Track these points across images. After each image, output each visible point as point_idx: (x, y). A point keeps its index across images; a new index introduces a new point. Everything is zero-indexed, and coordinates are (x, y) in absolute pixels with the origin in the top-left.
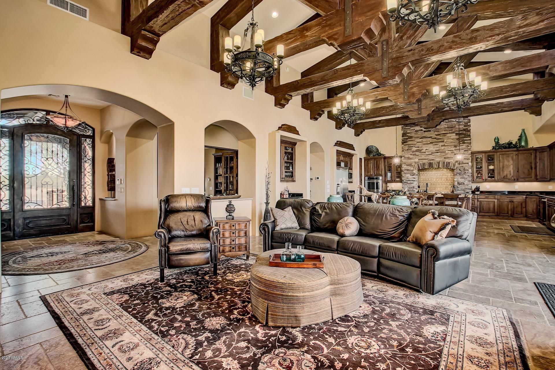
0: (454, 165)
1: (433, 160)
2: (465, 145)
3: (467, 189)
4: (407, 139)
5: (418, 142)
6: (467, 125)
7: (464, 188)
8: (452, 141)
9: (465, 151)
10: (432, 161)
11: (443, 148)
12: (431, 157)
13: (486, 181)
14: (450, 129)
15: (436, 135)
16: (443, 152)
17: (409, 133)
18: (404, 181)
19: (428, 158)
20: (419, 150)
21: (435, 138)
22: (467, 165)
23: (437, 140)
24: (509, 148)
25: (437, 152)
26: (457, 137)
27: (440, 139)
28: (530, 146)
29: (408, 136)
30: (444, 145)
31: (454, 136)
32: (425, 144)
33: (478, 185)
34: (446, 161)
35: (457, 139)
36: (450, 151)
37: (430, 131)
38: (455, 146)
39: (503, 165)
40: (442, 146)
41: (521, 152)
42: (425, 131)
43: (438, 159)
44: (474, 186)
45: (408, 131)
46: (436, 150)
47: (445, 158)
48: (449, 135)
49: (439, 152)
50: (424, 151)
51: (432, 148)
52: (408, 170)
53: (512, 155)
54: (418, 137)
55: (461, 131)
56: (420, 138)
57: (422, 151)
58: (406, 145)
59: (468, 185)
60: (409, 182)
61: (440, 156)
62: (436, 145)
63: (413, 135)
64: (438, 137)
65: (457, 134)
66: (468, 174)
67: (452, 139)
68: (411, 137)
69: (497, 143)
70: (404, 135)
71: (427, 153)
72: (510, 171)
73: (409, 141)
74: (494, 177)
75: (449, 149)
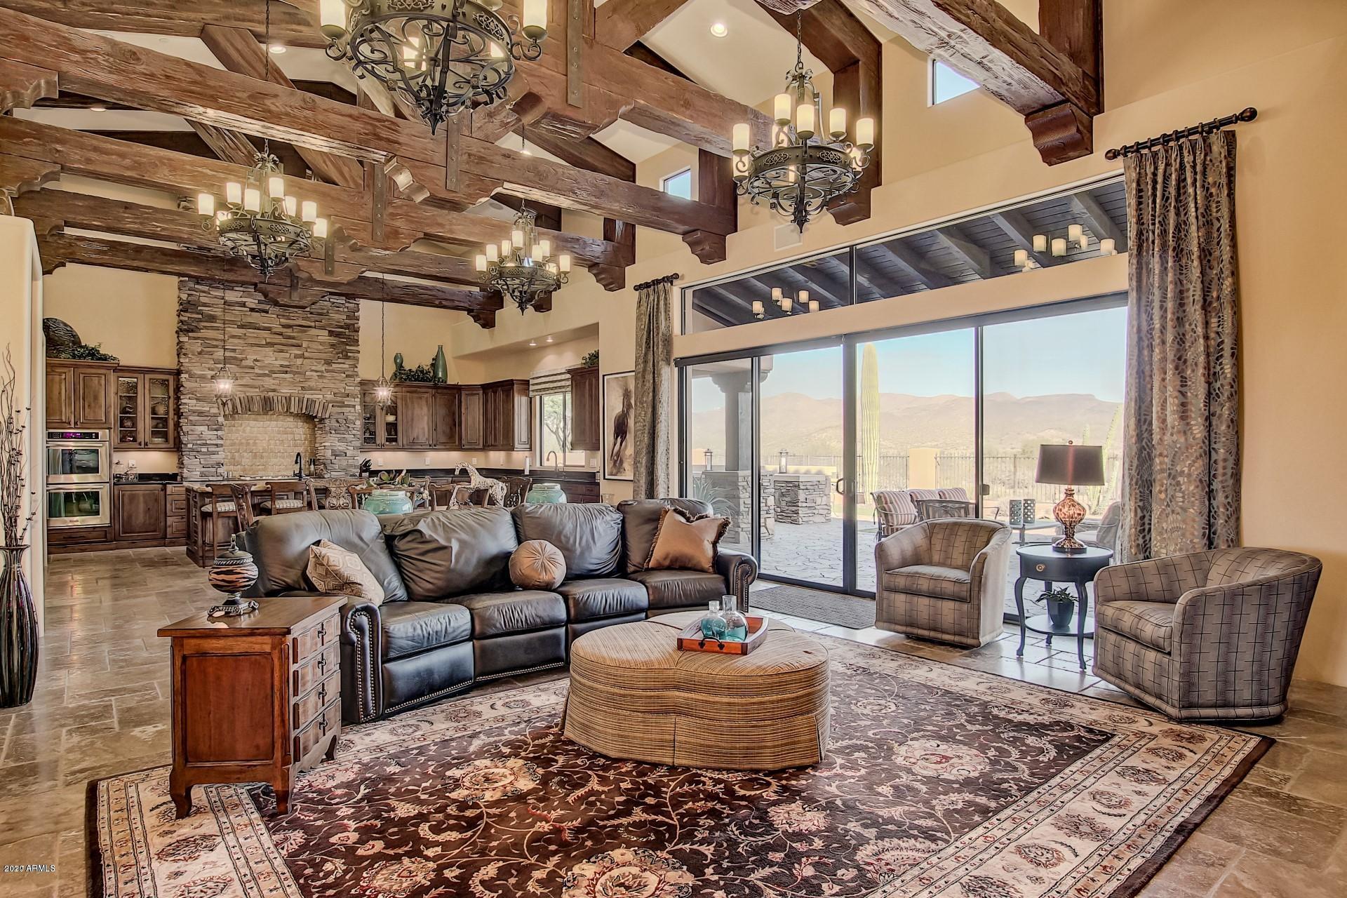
0: (325, 408)
1: (274, 391)
2: (348, 362)
3: (351, 466)
4: (200, 321)
5: (233, 337)
6: (353, 315)
7: (345, 463)
8: (321, 347)
9: (347, 376)
10: (271, 394)
11: (299, 361)
12: (269, 382)
13: (382, 448)
14: (318, 318)
15: (284, 326)
16: (299, 373)
17: (205, 305)
18: (190, 446)
19: (260, 383)
20: (235, 358)
21: (281, 334)
22: (352, 410)
23: (285, 340)
24: (423, 380)
25: (285, 370)
26: (333, 340)
27: (293, 338)
28: (450, 382)
29: (201, 313)
30: (302, 356)
31: (323, 336)
32: (252, 345)
33: (367, 456)
34: (306, 396)
35: (333, 346)
36: (316, 371)
37: (267, 312)
38: (328, 363)
39: (413, 414)
40: (296, 356)
41: (439, 391)
42: (252, 310)
43: (286, 391)
44: (361, 459)
45: (203, 300)
46: (281, 366)
47: (303, 388)
48: (313, 332)
49: (291, 372)
50: (249, 363)
51: (272, 358)
52: (200, 414)
53: (426, 395)
54: (233, 322)
55: (341, 327)
56: (239, 327)
57: (244, 363)
58: (195, 338)
59: (353, 457)
60: (204, 450)
61: (292, 383)
62: (282, 351)
63: (218, 312)
64: (288, 332)
65: (331, 333)
66: (354, 432)
67: (321, 344)
68: (212, 318)
69: (400, 366)
70: (186, 307)
71: (257, 371)
72: (423, 429)
73: (205, 327)
74: (396, 440)
75: (313, 368)
